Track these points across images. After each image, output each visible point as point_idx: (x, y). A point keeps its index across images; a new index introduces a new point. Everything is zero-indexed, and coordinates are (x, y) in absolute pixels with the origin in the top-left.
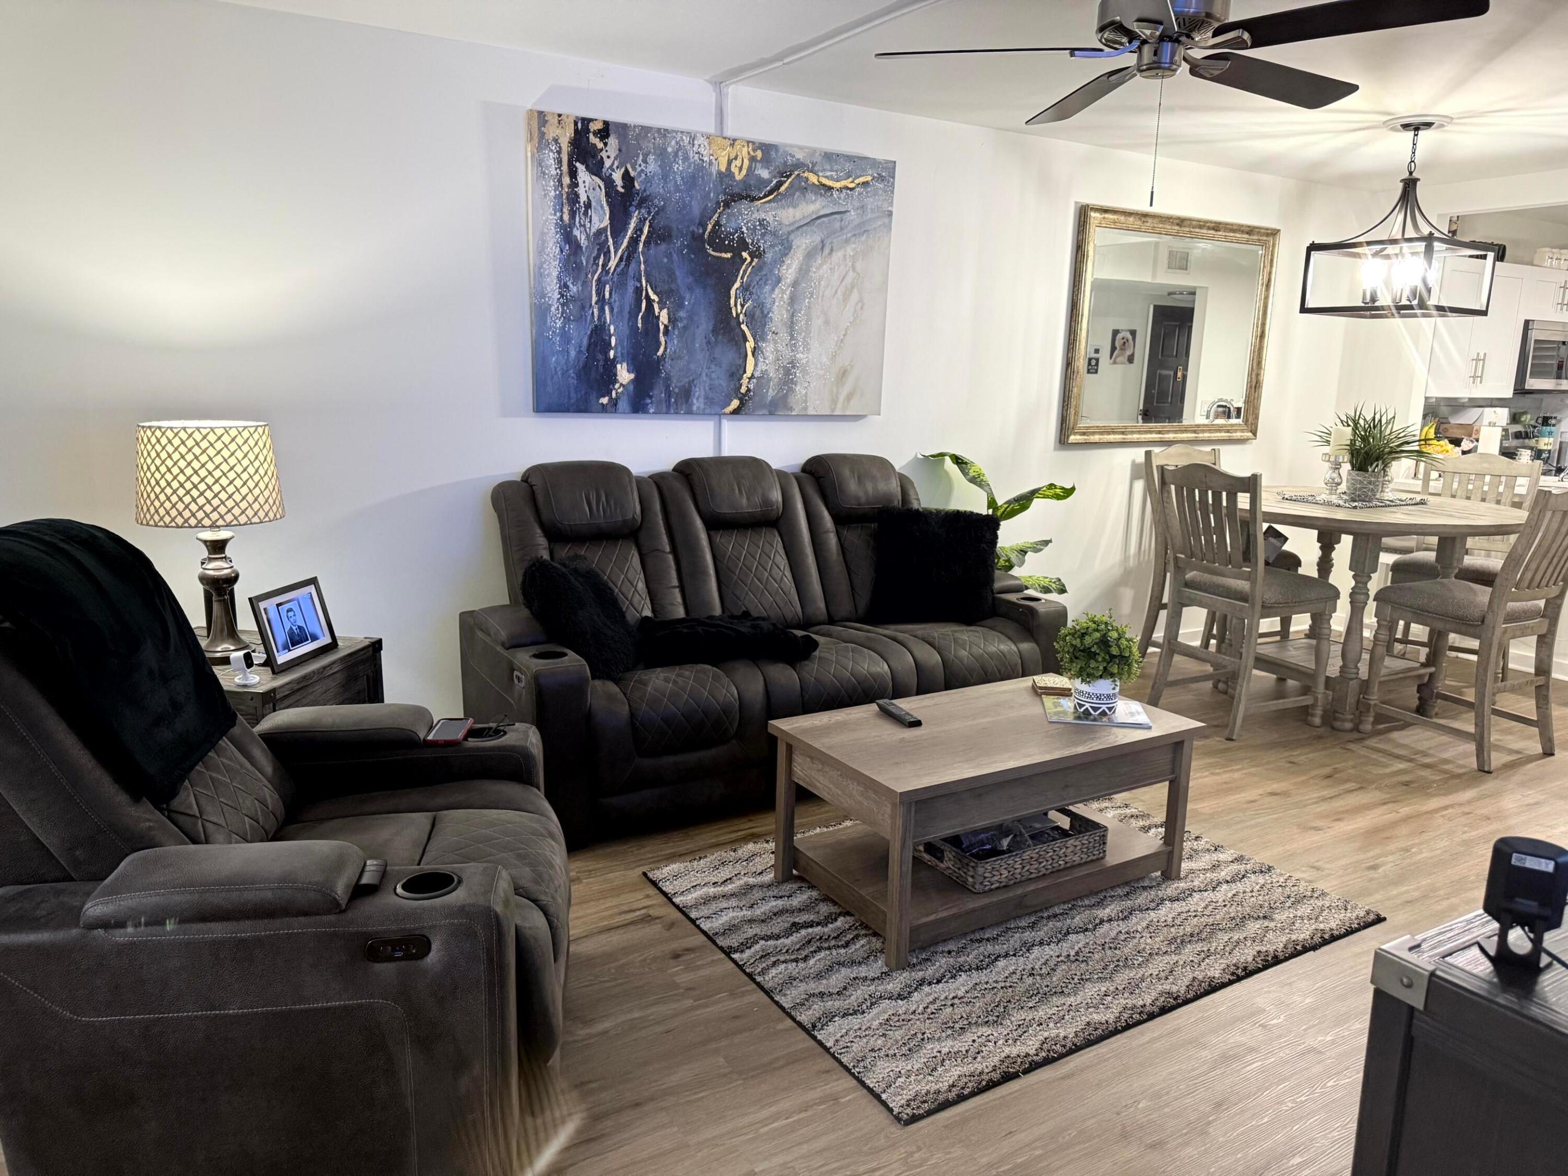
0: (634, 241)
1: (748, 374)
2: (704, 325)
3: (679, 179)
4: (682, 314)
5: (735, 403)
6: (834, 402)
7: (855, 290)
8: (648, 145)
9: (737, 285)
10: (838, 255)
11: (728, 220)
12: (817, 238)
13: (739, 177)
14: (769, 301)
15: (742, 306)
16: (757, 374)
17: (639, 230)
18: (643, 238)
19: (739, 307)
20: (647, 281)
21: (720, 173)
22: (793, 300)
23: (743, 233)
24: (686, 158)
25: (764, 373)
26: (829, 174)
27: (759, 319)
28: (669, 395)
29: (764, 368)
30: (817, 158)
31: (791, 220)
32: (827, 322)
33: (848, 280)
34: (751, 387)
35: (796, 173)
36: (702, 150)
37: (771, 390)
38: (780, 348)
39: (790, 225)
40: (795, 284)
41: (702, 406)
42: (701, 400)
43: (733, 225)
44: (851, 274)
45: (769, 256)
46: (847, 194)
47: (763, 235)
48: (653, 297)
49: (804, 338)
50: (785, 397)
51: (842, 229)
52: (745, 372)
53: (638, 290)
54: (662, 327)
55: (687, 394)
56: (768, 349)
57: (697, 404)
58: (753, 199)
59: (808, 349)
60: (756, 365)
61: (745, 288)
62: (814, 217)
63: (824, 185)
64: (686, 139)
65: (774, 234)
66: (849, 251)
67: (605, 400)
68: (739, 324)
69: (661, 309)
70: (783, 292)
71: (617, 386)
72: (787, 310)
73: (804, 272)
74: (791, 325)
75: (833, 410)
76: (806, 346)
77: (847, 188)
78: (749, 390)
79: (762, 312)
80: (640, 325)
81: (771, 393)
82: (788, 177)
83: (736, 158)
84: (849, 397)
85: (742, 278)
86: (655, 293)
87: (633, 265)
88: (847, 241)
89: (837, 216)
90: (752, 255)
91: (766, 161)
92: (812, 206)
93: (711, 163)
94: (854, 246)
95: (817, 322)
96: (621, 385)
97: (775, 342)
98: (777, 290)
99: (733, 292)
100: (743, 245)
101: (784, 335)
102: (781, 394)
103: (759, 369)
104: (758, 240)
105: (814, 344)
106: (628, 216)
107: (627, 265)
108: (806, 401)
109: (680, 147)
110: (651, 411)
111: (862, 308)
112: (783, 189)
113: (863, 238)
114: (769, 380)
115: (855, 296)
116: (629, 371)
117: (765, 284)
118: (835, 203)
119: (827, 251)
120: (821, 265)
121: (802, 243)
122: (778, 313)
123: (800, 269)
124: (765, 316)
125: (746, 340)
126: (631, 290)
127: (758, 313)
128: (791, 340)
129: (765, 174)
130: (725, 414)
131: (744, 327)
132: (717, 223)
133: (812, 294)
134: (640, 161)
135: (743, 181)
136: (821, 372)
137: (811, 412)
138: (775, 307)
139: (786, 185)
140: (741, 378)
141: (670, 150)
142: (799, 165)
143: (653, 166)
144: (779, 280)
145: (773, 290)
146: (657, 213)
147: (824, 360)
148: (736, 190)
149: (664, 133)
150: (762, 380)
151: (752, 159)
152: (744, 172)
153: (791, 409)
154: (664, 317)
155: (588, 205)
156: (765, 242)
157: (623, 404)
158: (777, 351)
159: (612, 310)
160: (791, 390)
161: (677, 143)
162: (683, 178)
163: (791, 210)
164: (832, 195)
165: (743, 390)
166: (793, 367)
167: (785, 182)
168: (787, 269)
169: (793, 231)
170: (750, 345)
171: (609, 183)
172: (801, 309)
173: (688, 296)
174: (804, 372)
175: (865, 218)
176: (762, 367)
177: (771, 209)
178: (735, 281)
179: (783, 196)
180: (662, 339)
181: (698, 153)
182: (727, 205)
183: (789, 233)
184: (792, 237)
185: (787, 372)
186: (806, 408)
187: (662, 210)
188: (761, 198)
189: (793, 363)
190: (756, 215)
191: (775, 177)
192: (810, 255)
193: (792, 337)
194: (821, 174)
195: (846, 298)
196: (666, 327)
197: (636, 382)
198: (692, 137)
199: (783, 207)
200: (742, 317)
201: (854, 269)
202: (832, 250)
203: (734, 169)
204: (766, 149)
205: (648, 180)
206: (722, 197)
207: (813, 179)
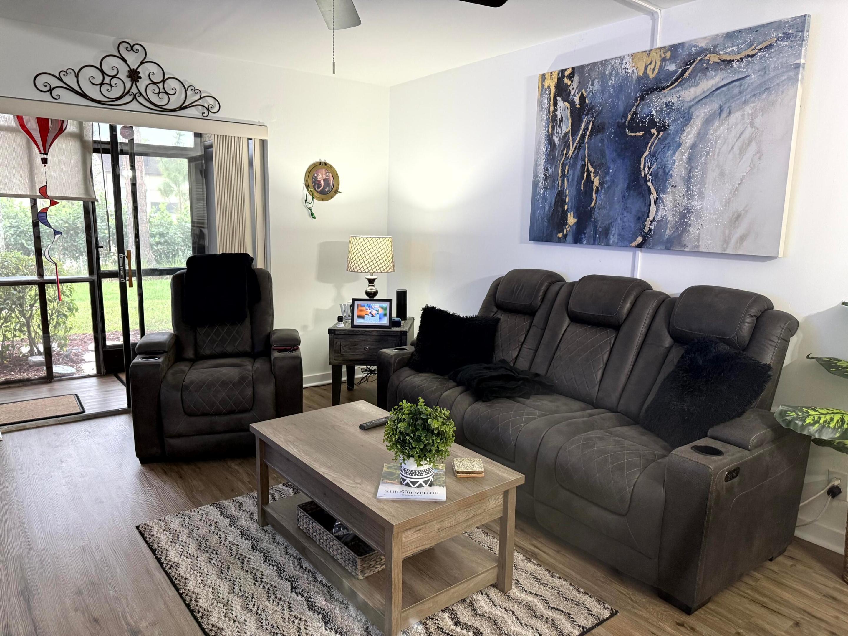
0: (583, 136)
1: (651, 218)
2: (621, 184)
3: (611, 89)
4: (608, 178)
5: (640, 239)
6: (726, 242)
7: (753, 144)
8: (595, 74)
9: (646, 154)
10: (736, 117)
11: (643, 109)
12: (715, 106)
13: (651, 76)
14: (670, 162)
15: (649, 168)
16: (657, 218)
17: (586, 128)
18: (588, 132)
19: (647, 169)
20: (588, 160)
21: (638, 76)
22: (690, 159)
23: (653, 115)
24: (617, 74)
25: (664, 217)
26: (729, 50)
27: (662, 176)
28: (596, 232)
29: (664, 214)
30: (720, 41)
31: (692, 96)
32: (722, 174)
33: (747, 134)
34: (653, 227)
35: (699, 58)
36: (628, 66)
37: (668, 231)
38: (678, 197)
39: (691, 101)
40: (693, 146)
41: (616, 241)
42: (616, 236)
43: (646, 111)
44: (749, 130)
45: (672, 128)
46: (747, 61)
47: (668, 114)
48: (591, 169)
49: (699, 189)
50: (680, 236)
51: (740, 93)
52: (648, 217)
53: (583, 166)
54: (595, 188)
55: (606, 232)
56: (668, 199)
57: (613, 238)
58: (662, 89)
59: (703, 198)
60: (657, 211)
61: (652, 155)
62: (714, 89)
63: (724, 61)
64: (618, 62)
65: (677, 111)
66: (748, 110)
67: (560, 235)
68: (646, 181)
69: (595, 177)
70: (683, 154)
71: (567, 226)
72: (686, 168)
73: (702, 136)
74: (688, 180)
75: (725, 249)
76: (701, 195)
77: (749, 56)
78: (650, 230)
79: (664, 171)
80: (582, 188)
81: (668, 233)
82: (691, 64)
83: (651, 63)
84: (742, 239)
85: (650, 148)
86: (593, 167)
87: (581, 151)
88: (746, 102)
89: (737, 83)
90: (659, 131)
91: (673, 58)
92: (712, 81)
93: (633, 72)
94: (753, 105)
95: (712, 175)
96: (569, 226)
97: (674, 193)
98: (677, 153)
99: (643, 159)
100: (653, 124)
101: (681, 188)
102: (676, 234)
103: (659, 214)
104: (664, 118)
105: (709, 193)
106: (581, 121)
107: (578, 152)
108: (698, 241)
109: (614, 69)
110: (585, 242)
111: (760, 158)
112: (686, 75)
113: (764, 96)
114: (667, 223)
115: (753, 148)
116: (574, 218)
117: (668, 150)
118: (735, 72)
119: (724, 115)
120: (718, 127)
121: (702, 113)
122: (678, 171)
123: (699, 134)
124: (667, 173)
125: (650, 193)
126: (579, 166)
127: (661, 172)
128: (687, 191)
129: (672, 67)
130: (632, 247)
131: (649, 184)
132: (635, 113)
133: (708, 153)
134: (590, 86)
135: (655, 78)
136: (715, 217)
137: (702, 249)
138: (675, 166)
139: (690, 70)
140: (645, 221)
141: (607, 72)
142: (703, 51)
143: (597, 86)
144: (679, 145)
145: (674, 153)
146: (597, 116)
147: (718, 206)
148: (650, 86)
149: (604, 63)
150: (662, 222)
151: (663, 60)
152: (656, 71)
153: (685, 246)
154: (596, 183)
155: (561, 121)
156: (670, 118)
157: (569, 238)
158: (675, 200)
159: (568, 181)
160: (685, 231)
161: (612, 66)
162: (614, 88)
163: (693, 89)
164: (732, 66)
165: (646, 230)
166: (688, 212)
167: (689, 68)
168: (687, 136)
169: (693, 105)
170: (653, 197)
171: (572, 104)
172: (698, 166)
173: (612, 166)
174: (698, 216)
175: (767, 77)
176: (661, 212)
177: (676, 93)
178: (645, 151)
179: (687, 79)
180: (594, 196)
181: (625, 68)
182: (642, 98)
183: (690, 108)
184: (692, 110)
185: (683, 216)
186: (698, 246)
187: (600, 113)
188: (668, 87)
189: (688, 209)
190: (664, 100)
191: (680, 67)
192: (708, 121)
193: (689, 189)
194: (721, 53)
195: (743, 150)
196: (597, 188)
197: (577, 224)
198: (621, 59)
199: (686, 89)
200: (648, 176)
201: (752, 124)
202: (730, 113)
203: (649, 72)
204: (674, 49)
205: (594, 96)
206: (639, 94)
207: (714, 58)
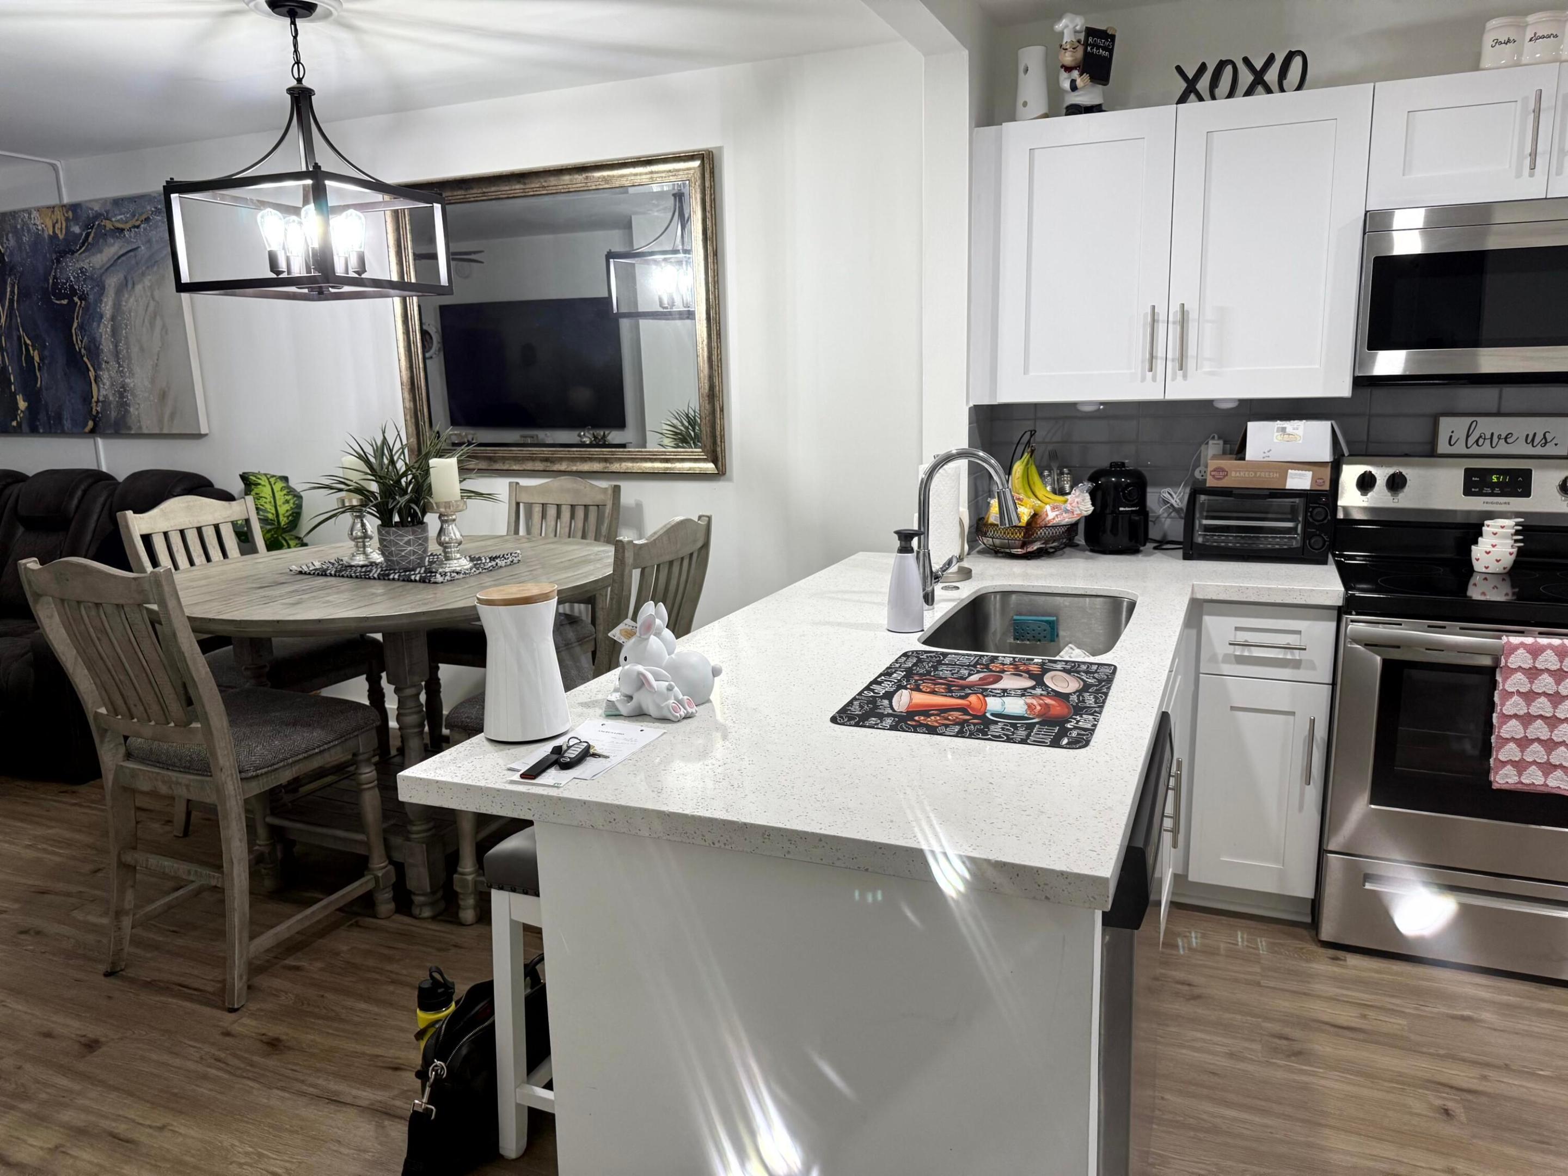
0: (11, 301)
1: (95, 399)
2: (61, 360)
3: (27, 247)
4: (46, 353)
5: (91, 424)
6: (161, 421)
7: (158, 318)
8: (7, 226)
9: (75, 325)
10: (139, 288)
11: (61, 273)
12: (121, 276)
13: (61, 237)
14: (97, 335)
15: (82, 342)
16: (101, 398)
17: (12, 292)
18: (16, 297)
19: (79, 342)
20: (23, 331)
21: (49, 235)
22: (115, 332)
23: (71, 281)
24: (29, 230)
25: (106, 396)
26: (119, 217)
27: (94, 350)
28: (49, 418)
29: (105, 393)
30: (109, 207)
31: (100, 263)
32: (142, 349)
33: (151, 308)
34: (99, 409)
35: (97, 223)
36: (37, 222)
37: (113, 412)
38: (113, 374)
39: (100, 268)
40: (113, 318)
41: (70, 426)
42: (69, 421)
43: (65, 276)
44: (152, 304)
45: (91, 297)
46: (135, 232)
47: (84, 281)
48: (28, 342)
49: (128, 365)
50: (124, 417)
51: (137, 263)
52: (92, 397)
53: (19, 337)
54: (36, 365)
55: (59, 417)
56: (105, 375)
57: (67, 424)
58: (73, 252)
59: (133, 374)
60: (99, 390)
61: (81, 327)
62: (116, 257)
63: (118, 229)
64: (26, 215)
65: (92, 278)
66: (147, 282)
67: (14, 423)
68: (82, 357)
69: (34, 351)
70: (106, 327)
71: (19, 412)
72: (112, 342)
73: (117, 307)
74: (117, 354)
75: (162, 429)
76: (131, 372)
77: (135, 227)
78: (98, 412)
79: (95, 345)
80: (24, 365)
81: (113, 414)
82: (92, 228)
83: (57, 222)
84: (172, 416)
85: (77, 319)
86: (29, 339)
87: (14, 320)
88: (143, 274)
89: (132, 254)
90: (80, 299)
91: (76, 219)
92: (112, 249)
93: (43, 229)
94: (149, 277)
95: (135, 350)
96: (22, 411)
97: (109, 371)
98: (102, 325)
99: (73, 331)
100: (73, 291)
101: (113, 363)
102: (119, 416)
103: (101, 394)
104: (82, 286)
105: (137, 369)
106: (5, 282)
107: (11, 320)
108: (139, 422)
109: (24, 223)
110: (41, 431)
111: (166, 333)
112: (90, 239)
113: (155, 268)
114: (110, 403)
115: (158, 322)
116: (24, 401)
117: (93, 321)
118: (129, 242)
119: (130, 286)
120: (128, 299)
121: (112, 282)
122: (106, 346)
123: (114, 304)
124: (98, 348)
125: (88, 370)
126: (15, 338)
127: (92, 346)
128: (119, 367)
129: (76, 229)
130: (86, 433)
131: (85, 359)
132: (55, 277)
133: (126, 326)
134: (5, 241)
135: (65, 239)
136: (146, 395)
137: (145, 431)
138: (103, 340)
139: (92, 235)
140: (91, 403)
141: (19, 227)
142: (98, 216)
143: (12, 242)
144: (101, 317)
145: (99, 325)
146: (20, 277)
147: (146, 383)
148: (62, 248)
149: (14, 214)
150: (105, 403)
151: (67, 219)
152: (64, 231)
153: (130, 428)
154: (37, 358)
156: (87, 286)
157: (25, 427)
158: (111, 377)
159: (8, 356)
160: (127, 411)
161: (22, 220)
162: (30, 247)
163: (99, 256)
164: (125, 235)
165: (94, 412)
166: (125, 391)
167: (90, 232)
168: (105, 306)
169: (103, 273)
170: (92, 374)
172: (121, 340)
173: (47, 338)
174: (134, 395)
176: (103, 392)
177: (86, 259)
178: (73, 321)
179: (92, 245)
180: (38, 374)
181: (35, 224)
182: (58, 262)
183: (101, 275)
184: (104, 278)
185: (121, 396)
186: (140, 428)
187: (22, 273)
188: (78, 250)
189: (124, 387)
190: (78, 266)
191: (84, 230)
192: (119, 292)
193: (120, 366)
194: (113, 219)
195: (152, 325)
196: (39, 364)
197: (28, 408)
198: (28, 211)
199: (93, 254)
200: (83, 351)
201: (153, 298)
202: (134, 284)
203: (58, 231)
204: (74, 207)
205: (11, 254)
206: (54, 256)
207: (109, 225)
